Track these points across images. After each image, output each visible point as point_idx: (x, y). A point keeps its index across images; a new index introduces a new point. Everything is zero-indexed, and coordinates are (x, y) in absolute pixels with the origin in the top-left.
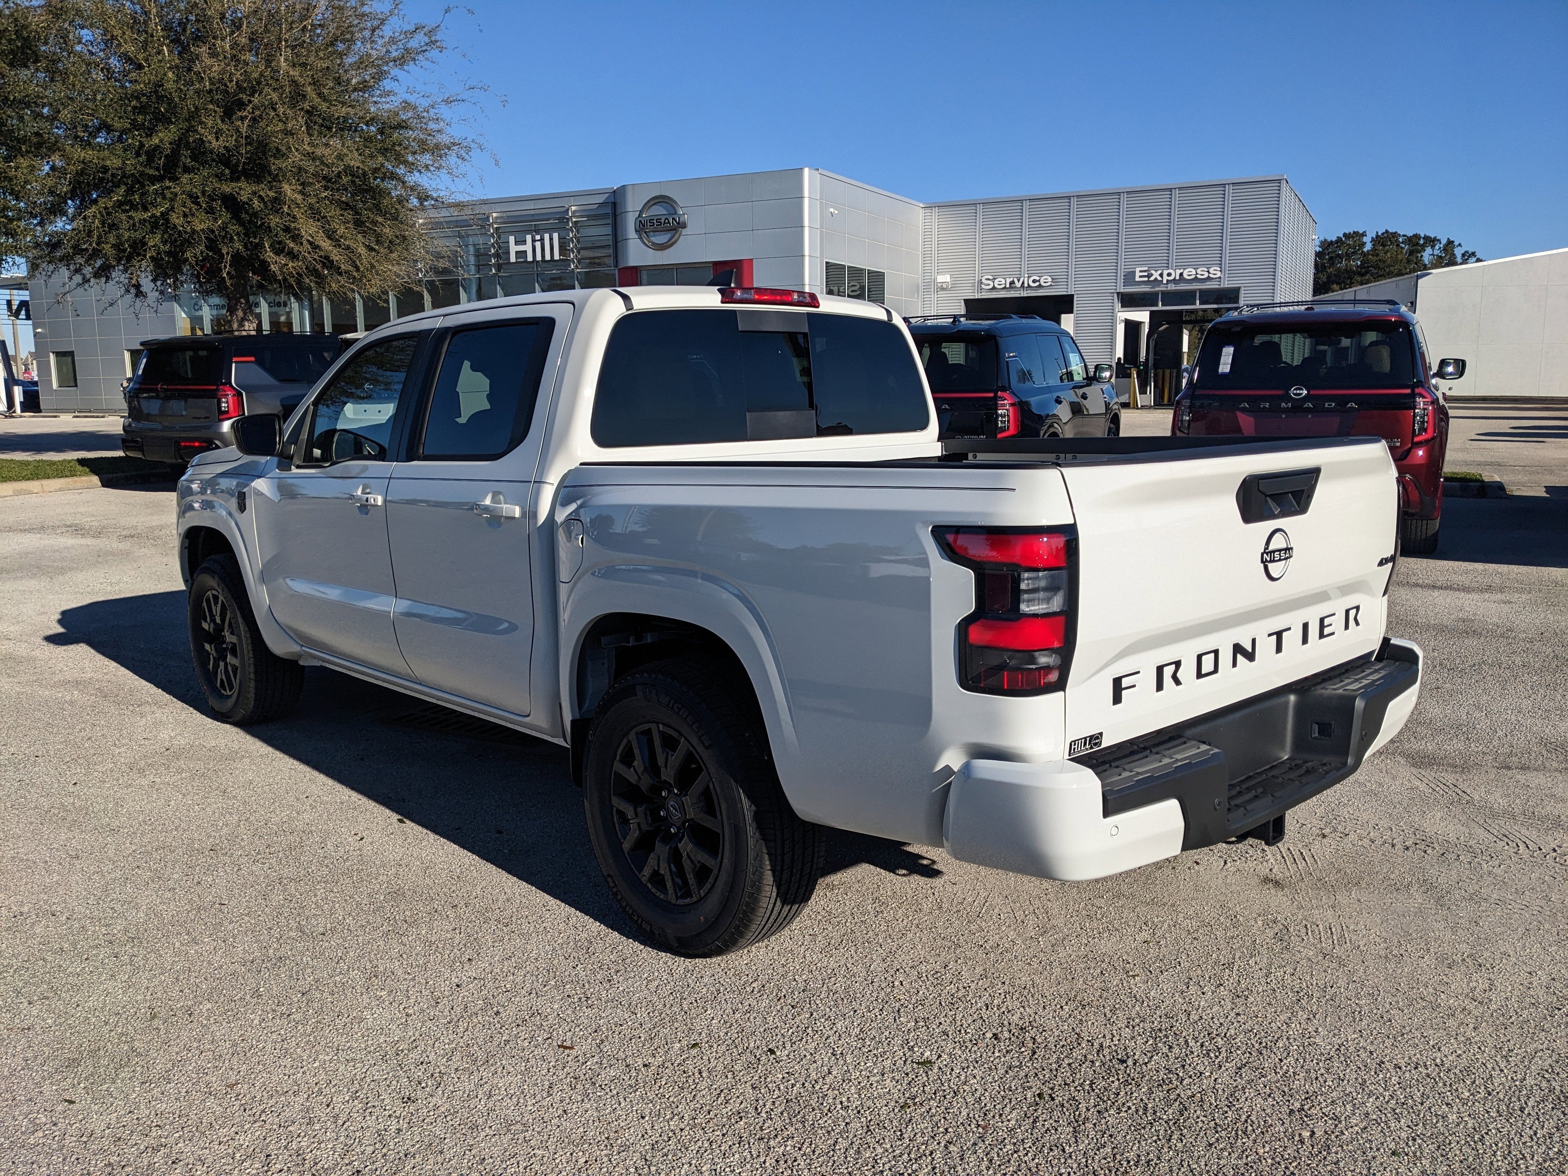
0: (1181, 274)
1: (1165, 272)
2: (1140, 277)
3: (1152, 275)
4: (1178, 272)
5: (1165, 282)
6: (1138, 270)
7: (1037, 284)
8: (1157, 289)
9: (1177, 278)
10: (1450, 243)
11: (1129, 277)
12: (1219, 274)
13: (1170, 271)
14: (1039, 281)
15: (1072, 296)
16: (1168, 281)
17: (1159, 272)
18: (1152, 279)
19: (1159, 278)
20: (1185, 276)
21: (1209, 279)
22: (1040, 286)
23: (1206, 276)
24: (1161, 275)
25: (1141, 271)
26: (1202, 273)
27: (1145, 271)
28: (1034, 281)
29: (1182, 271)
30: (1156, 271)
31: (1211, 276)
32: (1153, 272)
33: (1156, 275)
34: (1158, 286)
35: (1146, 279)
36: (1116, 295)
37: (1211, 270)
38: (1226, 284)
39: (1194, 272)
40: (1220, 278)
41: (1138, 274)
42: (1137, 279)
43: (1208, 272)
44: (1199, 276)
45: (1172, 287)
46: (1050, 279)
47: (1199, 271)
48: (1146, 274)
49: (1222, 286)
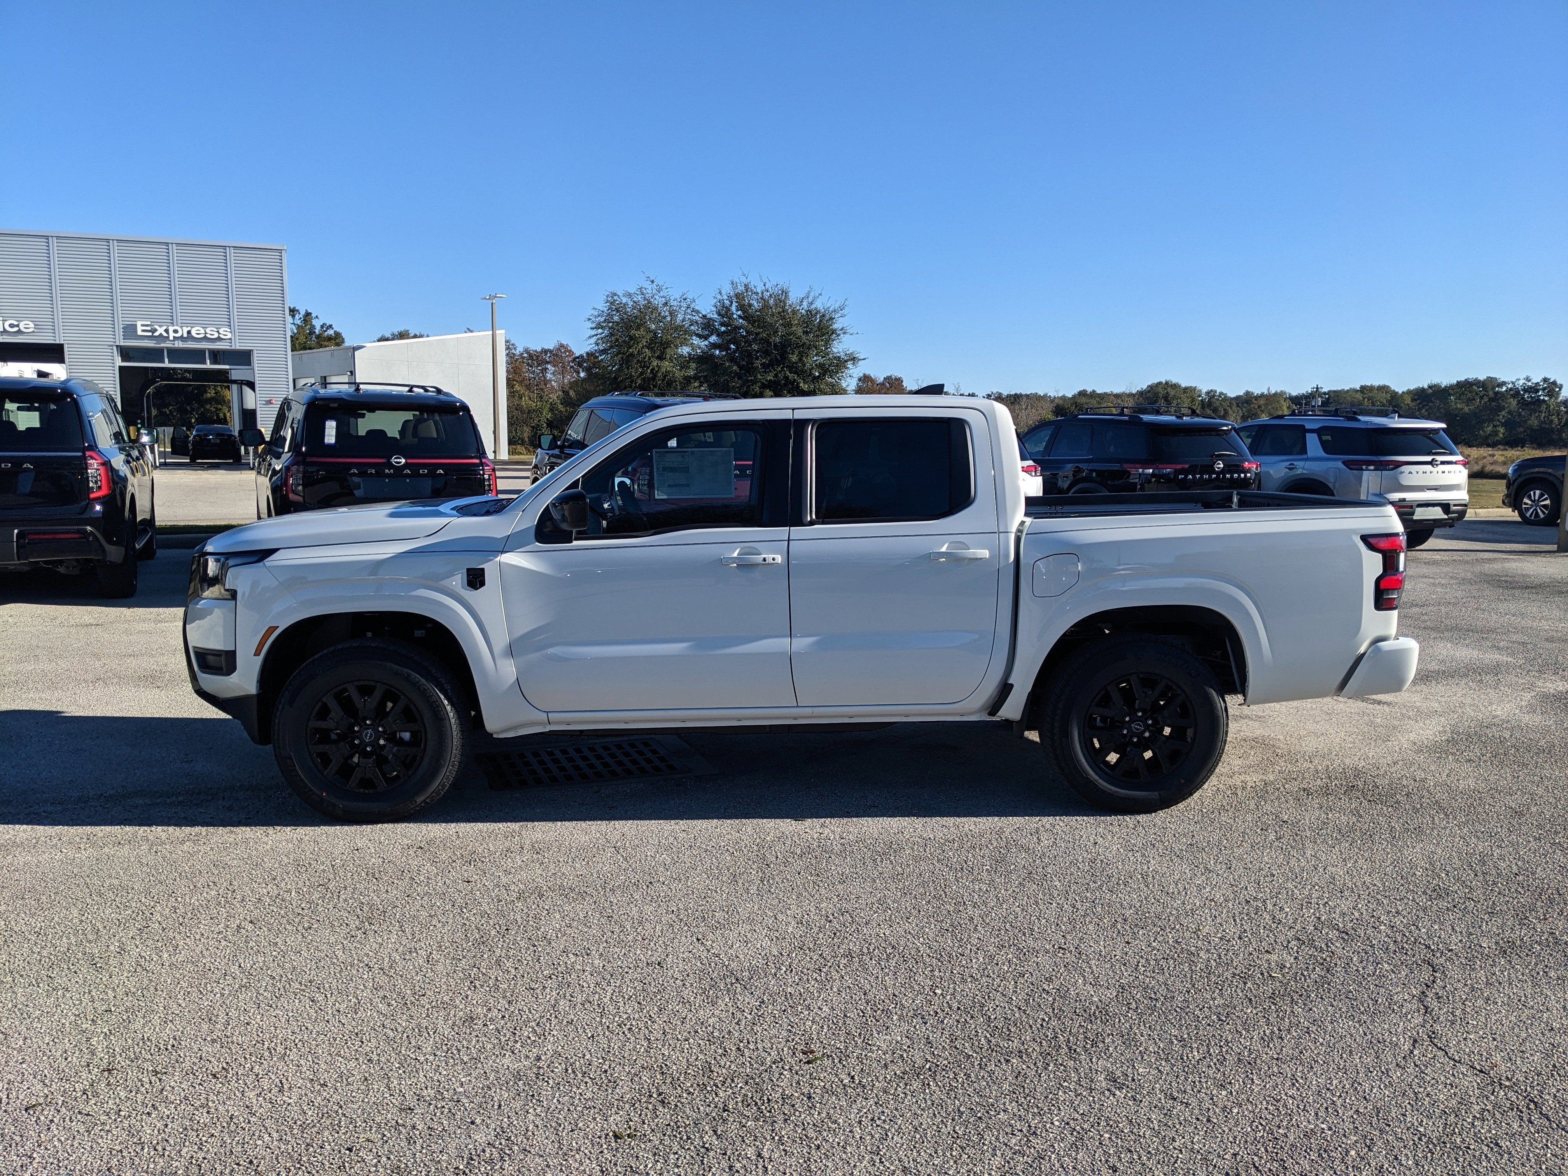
0: (189, 332)
1: (171, 329)
2: (143, 331)
3: (156, 330)
4: (186, 330)
5: (171, 338)
6: (139, 324)
7: (16, 329)
8: (162, 345)
9: (185, 335)
10: (308, 314)
11: (130, 330)
12: (229, 336)
13: (176, 328)
14: (18, 326)
15: (62, 345)
16: (174, 337)
17: (165, 328)
18: (156, 334)
19: (165, 334)
20: (193, 333)
21: (219, 339)
22: (19, 332)
23: (216, 335)
24: (167, 331)
25: (143, 325)
26: (212, 333)
27: (147, 325)
28: (11, 326)
29: (189, 329)
30: (160, 326)
31: (221, 336)
32: (157, 327)
33: (161, 331)
34: (164, 342)
35: (150, 334)
36: (115, 348)
37: (221, 331)
38: (238, 346)
39: (202, 331)
40: (230, 339)
41: (139, 329)
42: (140, 333)
43: (218, 332)
44: (208, 336)
45: (179, 345)
46: (32, 325)
47: (208, 330)
48: (149, 328)
49: (233, 348)
